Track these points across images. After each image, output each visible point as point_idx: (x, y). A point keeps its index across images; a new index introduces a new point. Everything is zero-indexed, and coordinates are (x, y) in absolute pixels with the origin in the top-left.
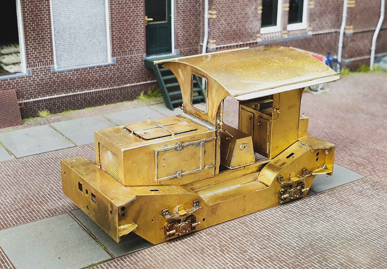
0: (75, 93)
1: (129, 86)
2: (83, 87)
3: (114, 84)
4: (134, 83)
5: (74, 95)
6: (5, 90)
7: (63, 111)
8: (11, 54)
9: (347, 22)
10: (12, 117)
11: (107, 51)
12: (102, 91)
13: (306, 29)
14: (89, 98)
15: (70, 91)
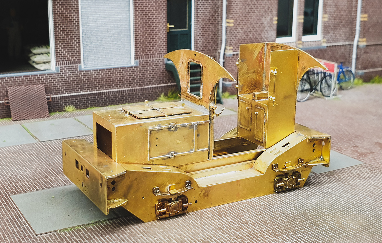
0: (99, 92)
1: (151, 88)
2: (107, 86)
3: (136, 85)
4: (155, 85)
5: (99, 93)
6: (35, 84)
7: (88, 107)
8: (42, 54)
9: (360, 35)
10: (40, 110)
11: (130, 54)
12: (125, 90)
13: (320, 41)
14: (112, 97)
15: (95, 89)
